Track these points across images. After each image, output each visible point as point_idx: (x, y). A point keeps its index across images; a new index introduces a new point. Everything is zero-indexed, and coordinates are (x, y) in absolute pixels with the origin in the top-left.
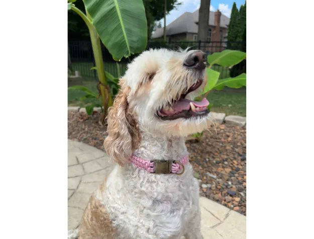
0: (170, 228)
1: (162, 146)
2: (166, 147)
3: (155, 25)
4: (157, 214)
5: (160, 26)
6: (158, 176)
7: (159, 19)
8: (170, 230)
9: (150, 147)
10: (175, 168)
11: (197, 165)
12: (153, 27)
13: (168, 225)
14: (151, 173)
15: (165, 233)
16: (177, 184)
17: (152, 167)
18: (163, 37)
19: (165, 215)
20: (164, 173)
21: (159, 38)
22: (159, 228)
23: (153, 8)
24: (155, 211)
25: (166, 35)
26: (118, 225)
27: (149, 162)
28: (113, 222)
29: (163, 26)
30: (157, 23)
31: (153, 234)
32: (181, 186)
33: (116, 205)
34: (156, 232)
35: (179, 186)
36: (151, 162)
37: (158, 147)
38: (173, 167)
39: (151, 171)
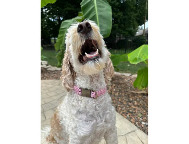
0: (83, 131)
1: (87, 80)
2: (89, 81)
3: (139, 28)
4: (78, 120)
5: (142, 29)
6: (83, 98)
7: (141, 25)
8: (83, 132)
9: (80, 80)
10: (93, 94)
11: (143, 109)
12: (137, 30)
13: (83, 129)
14: (80, 95)
15: (81, 133)
16: (94, 105)
17: (80, 92)
18: (143, 35)
19: (82, 122)
20: (86, 96)
21: (141, 35)
22: (78, 129)
23: (138, 19)
24: (77, 118)
25: (144, 33)
26: (63, 124)
27: (79, 88)
28: (61, 122)
29: (143, 29)
30: (140, 27)
31: (74, 132)
32: (97, 107)
33: (63, 112)
34: (76, 131)
35: (96, 107)
36: (80, 88)
37: (85, 81)
38: (92, 94)
39: (79, 94)
